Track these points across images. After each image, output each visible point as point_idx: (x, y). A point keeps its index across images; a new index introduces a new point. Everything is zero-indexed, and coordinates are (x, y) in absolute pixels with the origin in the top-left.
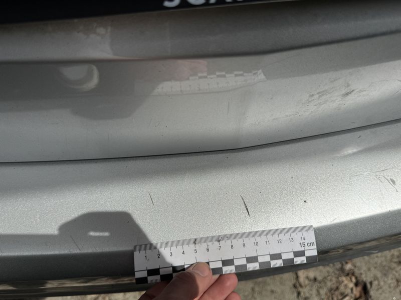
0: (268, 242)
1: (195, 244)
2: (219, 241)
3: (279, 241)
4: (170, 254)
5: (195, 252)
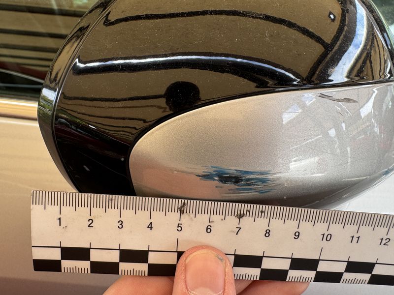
0: (355, 239)
1: (182, 212)
2: (240, 216)
3: (384, 242)
4: (118, 224)
5: (179, 229)
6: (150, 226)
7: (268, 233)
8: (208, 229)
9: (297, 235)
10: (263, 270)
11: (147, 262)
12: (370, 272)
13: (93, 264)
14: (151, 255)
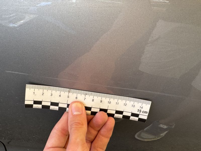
0: (117, 104)
1: (69, 92)
3: (125, 105)
4: (51, 95)
5: (68, 97)
6: (60, 96)
7: (93, 100)
8: (76, 98)
9: (101, 101)
10: (92, 112)
11: (58, 106)
12: (122, 114)
13: (43, 106)
14: (59, 104)
